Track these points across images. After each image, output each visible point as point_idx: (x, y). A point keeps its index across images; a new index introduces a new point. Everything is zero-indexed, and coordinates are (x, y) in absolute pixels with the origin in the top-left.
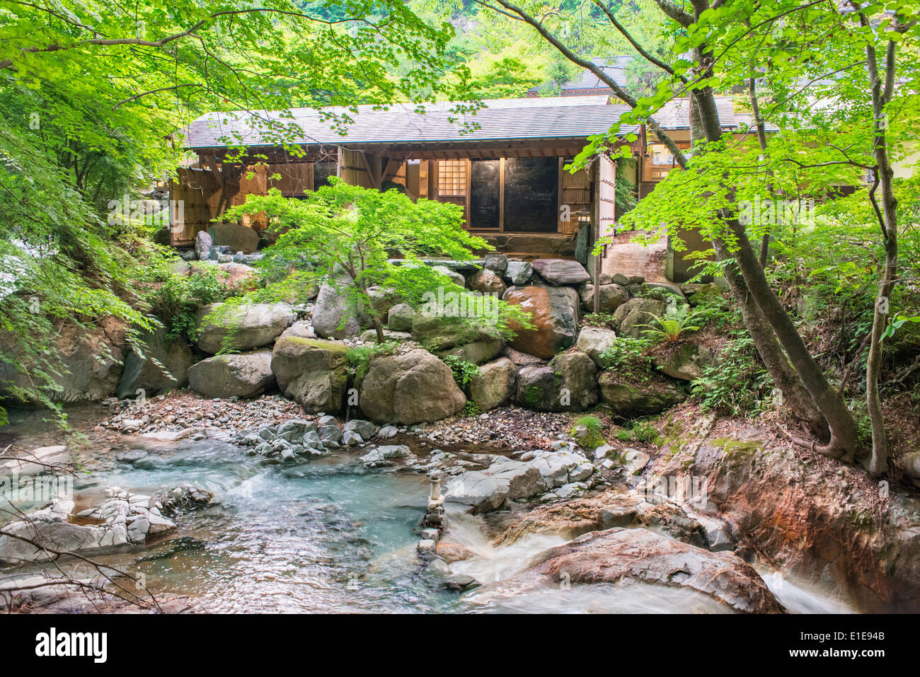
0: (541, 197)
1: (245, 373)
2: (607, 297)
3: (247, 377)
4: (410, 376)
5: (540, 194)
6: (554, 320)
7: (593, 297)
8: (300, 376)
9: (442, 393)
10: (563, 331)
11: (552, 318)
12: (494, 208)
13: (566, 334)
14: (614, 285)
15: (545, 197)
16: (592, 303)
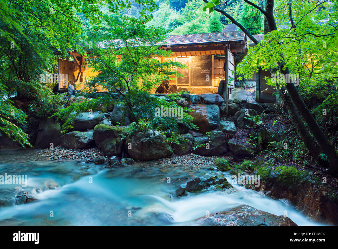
0: (205, 72)
1: (82, 139)
2: (231, 109)
3: (83, 140)
4: (148, 140)
5: (205, 71)
6: (209, 118)
7: (225, 109)
8: (104, 140)
9: (162, 147)
10: (212, 122)
11: (208, 117)
12: (187, 76)
13: (214, 124)
14: (234, 104)
15: (207, 72)
16: (225, 111)
